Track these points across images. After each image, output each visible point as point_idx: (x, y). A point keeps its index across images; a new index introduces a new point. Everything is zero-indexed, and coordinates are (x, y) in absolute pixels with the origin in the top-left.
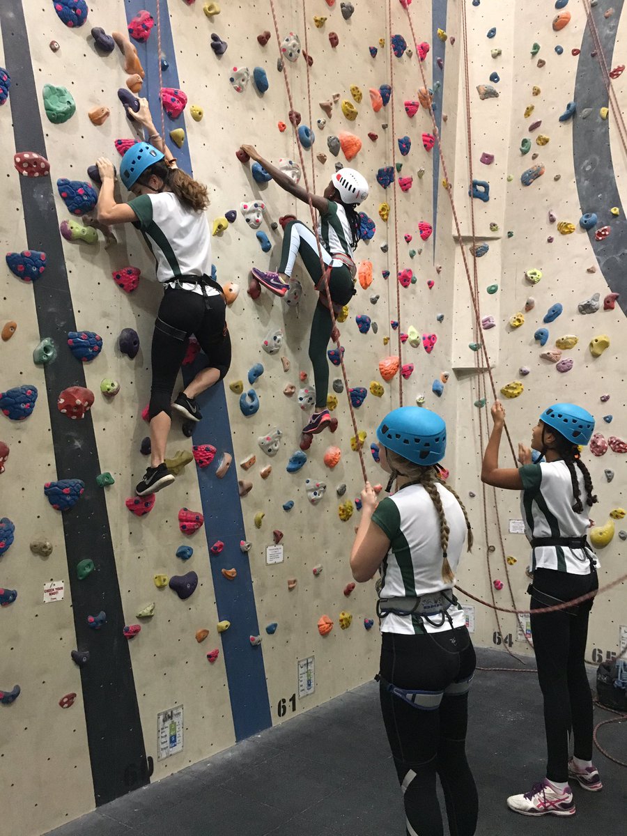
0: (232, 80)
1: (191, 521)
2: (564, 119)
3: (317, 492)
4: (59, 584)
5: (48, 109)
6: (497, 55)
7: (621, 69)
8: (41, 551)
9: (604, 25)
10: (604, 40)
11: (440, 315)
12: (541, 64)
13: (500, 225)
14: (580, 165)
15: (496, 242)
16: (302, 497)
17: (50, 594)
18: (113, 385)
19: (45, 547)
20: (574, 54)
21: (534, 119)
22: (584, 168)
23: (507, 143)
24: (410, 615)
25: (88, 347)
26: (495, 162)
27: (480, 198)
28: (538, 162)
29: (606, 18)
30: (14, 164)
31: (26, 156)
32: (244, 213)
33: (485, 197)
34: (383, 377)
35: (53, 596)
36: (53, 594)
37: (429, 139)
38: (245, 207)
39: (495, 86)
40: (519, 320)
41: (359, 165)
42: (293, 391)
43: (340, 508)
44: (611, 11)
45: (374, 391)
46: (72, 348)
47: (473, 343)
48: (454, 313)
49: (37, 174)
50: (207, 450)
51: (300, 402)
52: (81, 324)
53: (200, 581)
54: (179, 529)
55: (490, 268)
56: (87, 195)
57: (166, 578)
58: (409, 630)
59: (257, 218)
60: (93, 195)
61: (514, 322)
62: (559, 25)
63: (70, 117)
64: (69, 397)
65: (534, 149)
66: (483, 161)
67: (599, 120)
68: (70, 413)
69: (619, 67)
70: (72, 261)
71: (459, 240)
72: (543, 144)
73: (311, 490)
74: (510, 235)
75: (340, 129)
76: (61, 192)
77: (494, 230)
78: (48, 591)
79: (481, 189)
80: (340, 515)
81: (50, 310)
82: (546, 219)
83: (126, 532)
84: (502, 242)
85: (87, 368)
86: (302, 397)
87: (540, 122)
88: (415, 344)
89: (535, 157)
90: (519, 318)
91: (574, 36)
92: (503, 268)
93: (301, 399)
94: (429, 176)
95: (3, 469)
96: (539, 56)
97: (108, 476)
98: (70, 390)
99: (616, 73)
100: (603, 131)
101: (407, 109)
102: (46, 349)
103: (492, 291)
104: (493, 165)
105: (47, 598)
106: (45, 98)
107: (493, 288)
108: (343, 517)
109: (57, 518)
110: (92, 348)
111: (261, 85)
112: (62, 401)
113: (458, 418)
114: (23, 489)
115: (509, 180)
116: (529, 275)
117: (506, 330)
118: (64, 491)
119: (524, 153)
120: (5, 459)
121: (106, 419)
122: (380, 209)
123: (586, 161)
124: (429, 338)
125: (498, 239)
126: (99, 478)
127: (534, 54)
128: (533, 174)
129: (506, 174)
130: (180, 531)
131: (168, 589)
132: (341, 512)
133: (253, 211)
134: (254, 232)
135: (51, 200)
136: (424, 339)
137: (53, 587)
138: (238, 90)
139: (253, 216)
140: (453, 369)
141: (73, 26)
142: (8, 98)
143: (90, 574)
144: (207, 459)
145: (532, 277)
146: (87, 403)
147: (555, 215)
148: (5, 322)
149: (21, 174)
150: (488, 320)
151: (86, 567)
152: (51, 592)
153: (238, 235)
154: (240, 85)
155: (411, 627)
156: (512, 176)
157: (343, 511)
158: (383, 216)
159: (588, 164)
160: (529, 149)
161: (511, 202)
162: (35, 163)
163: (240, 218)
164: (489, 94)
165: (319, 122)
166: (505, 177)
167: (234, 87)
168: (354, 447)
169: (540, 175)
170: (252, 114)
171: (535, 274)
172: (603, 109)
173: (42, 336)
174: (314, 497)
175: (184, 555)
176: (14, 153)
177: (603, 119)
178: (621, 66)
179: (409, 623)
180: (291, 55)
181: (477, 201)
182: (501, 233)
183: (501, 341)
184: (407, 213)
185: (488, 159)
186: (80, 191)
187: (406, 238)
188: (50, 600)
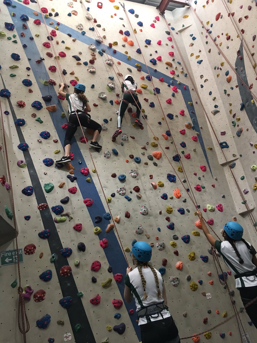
0: (105, 156)
1: (117, 303)
2: (242, 109)
3: (175, 281)
4: (69, 334)
5: (46, 190)
6: (214, 99)
7: (252, 85)
8: (61, 323)
9: (242, 74)
10: (243, 79)
11: (222, 195)
12: (229, 95)
13: (236, 154)
14: (253, 122)
15: (237, 160)
16: (169, 285)
17: (66, 338)
18: (77, 262)
19: (61, 321)
20: (237, 87)
21: (233, 113)
22: (254, 122)
23: (228, 125)
24: (145, 316)
25: (66, 253)
26: (226, 133)
27: (225, 148)
28: (240, 127)
29: (241, 71)
30: (37, 208)
31: (40, 205)
32: (118, 192)
33: (227, 146)
34: (198, 228)
35: (68, 339)
36: (67, 338)
37: (194, 138)
38: (117, 191)
39: (217, 109)
40: (255, 186)
41: (164, 159)
42: (153, 245)
43: (190, 286)
44: (242, 68)
45: (195, 234)
46: (62, 254)
47: (242, 201)
48: (231, 192)
49: (45, 208)
50: (118, 275)
51: (158, 248)
52: (64, 246)
53: (126, 327)
54: (113, 307)
55: (239, 170)
56: (59, 208)
57: (111, 327)
58: (145, 322)
59: (122, 192)
60: (61, 208)
61: (254, 188)
62: (229, 80)
63: (53, 189)
64: (63, 270)
65: (237, 123)
66: (222, 135)
67: (252, 105)
68: (64, 275)
69: (251, 85)
70: (59, 228)
71: (223, 165)
72: (239, 121)
73: (172, 281)
74: (241, 156)
75: (152, 151)
76: (52, 210)
77: (235, 156)
78: (65, 337)
79: (224, 144)
80: (191, 289)
81: (54, 245)
82: (250, 146)
83: (92, 312)
84: (240, 159)
85: (68, 259)
86: (158, 246)
87: (235, 114)
88: (213, 210)
89: (238, 126)
90: (255, 185)
91: (235, 82)
92: (243, 169)
93: (158, 247)
94: (200, 150)
95: (44, 298)
96: (227, 93)
97: (81, 293)
98: (62, 267)
99: (251, 87)
100: (255, 107)
101: (181, 133)
102: (53, 257)
103: (243, 178)
104: (226, 134)
105: (65, 340)
106: (44, 188)
107: (242, 178)
108: (193, 289)
109: (65, 311)
110: (68, 252)
111: (116, 153)
112: (61, 272)
113: (249, 233)
114: (52, 303)
115: (234, 137)
116: (252, 168)
117: (253, 191)
118: (64, 301)
119: (235, 126)
120: (45, 294)
121: (78, 274)
122: (178, 169)
123: (254, 120)
124: (219, 206)
125: (237, 159)
126: (78, 294)
127: (225, 93)
128: (240, 132)
129: (232, 135)
130: (114, 308)
131: (113, 331)
132: (191, 287)
133: (121, 191)
134: (124, 197)
135: (50, 214)
136: (217, 207)
137: (67, 336)
138: (108, 158)
139: (121, 192)
140: (239, 214)
141: (50, 166)
142: (34, 192)
143: (79, 329)
144: (119, 279)
145: (253, 168)
146: (69, 271)
147: (252, 143)
148: (40, 253)
149: (40, 210)
150: (245, 190)
151: (78, 326)
152: (66, 337)
153: (117, 200)
154: (108, 157)
155: (146, 321)
156: (234, 135)
157: (192, 287)
158: (180, 171)
159: (255, 121)
160: (236, 124)
161: (237, 145)
162: (43, 206)
163: (117, 195)
164: (216, 113)
165: (142, 153)
166: (232, 137)
167: (107, 158)
168: (190, 259)
169: (242, 131)
170: (115, 162)
171: (254, 167)
172: (252, 100)
173: (52, 254)
174: (174, 284)
175: (117, 317)
176: (37, 205)
177: (253, 104)
178: (251, 84)
179: (145, 319)
180: (125, 140)
181: (225, 149)
182: (238, 156)
183: (253, 197)
184: (192, 165)
185: (223, 134)
186: (57, 208)
187: (194, 174)
188: (67, 340)
